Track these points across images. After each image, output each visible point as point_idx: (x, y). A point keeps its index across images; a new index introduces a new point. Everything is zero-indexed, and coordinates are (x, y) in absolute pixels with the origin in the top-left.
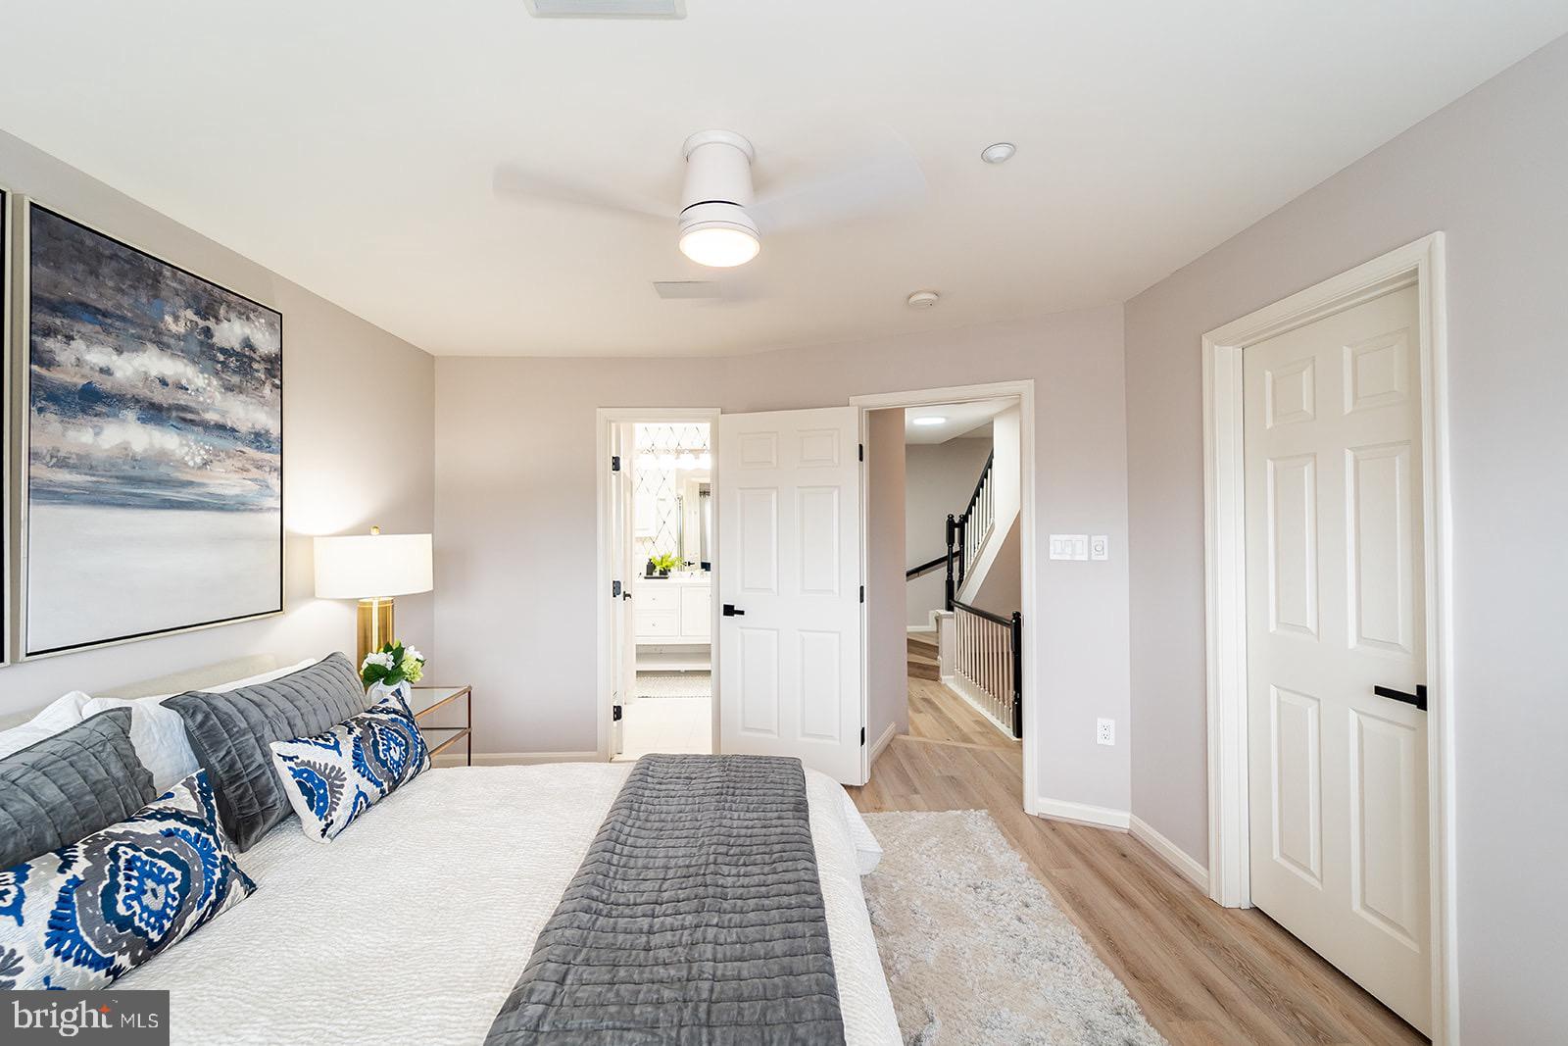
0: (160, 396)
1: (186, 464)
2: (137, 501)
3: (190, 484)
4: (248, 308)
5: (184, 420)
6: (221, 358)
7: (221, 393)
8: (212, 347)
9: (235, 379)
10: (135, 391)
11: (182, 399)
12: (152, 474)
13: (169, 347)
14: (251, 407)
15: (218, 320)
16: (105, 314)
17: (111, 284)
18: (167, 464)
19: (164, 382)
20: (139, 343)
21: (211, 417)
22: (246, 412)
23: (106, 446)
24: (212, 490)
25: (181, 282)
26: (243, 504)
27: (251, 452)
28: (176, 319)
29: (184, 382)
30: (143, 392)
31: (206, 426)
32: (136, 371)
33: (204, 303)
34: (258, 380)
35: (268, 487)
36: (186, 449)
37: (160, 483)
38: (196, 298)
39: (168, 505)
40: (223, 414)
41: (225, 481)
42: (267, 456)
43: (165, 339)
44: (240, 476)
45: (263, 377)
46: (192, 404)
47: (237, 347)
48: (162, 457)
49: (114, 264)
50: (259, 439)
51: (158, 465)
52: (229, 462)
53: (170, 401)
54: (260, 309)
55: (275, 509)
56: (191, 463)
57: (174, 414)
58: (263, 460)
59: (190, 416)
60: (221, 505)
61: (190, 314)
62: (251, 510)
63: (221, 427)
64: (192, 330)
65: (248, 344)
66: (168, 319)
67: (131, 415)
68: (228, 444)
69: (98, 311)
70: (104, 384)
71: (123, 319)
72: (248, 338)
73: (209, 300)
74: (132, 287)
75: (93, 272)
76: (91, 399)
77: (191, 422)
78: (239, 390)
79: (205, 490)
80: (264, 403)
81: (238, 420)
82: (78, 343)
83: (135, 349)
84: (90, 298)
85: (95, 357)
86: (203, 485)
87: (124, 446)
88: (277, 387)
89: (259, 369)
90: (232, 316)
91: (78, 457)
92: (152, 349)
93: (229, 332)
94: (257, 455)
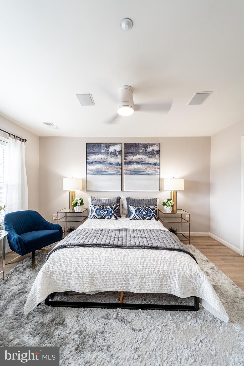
0: (139, 161)
1: (143, 169)
2: (136, 174)
3: (143, 172)
4: (153, 144)
5: (142, 163)
6: (148, 153)
7: (148, 158)
8: (147, 152)
9: (151, 156)
10: (136, 161)
11: (142, 160)
12: (138, 171)
13: (140, 154)
14: (154, 159)
15: (148, 148)
16: (132, 152)
17: (133, 148)
19: (139, 159)
20: (136, 154)
21: (147, 162)
22: (152, 160)
24: (147, 172)
25: (142, 145)
27: (153, 166)
28: (141, 150)
29: (142, 158)
30: (137, 161)
31: (146, 163)
32: (136, 158)
33: (145, 146)
34: (155, 155)
35: (157, 171)
36: (143, 167)
37: (139, 172)
38: (144, 146)
39: (140, 174)
40: (149, 161)
41: (149, 171)
42: (157, 166)
43: (140, 153)
45: (156, 154)
47: (151, 151)
48: (139, 168)
49: (133, 146)
50: (155, 164)
51: (139, 169)
52: (150, 168)
54: (155, 144)
55: (159, 175)
58: (156, 167)
60: (148, 174)
61: (143, 149)
62: (154, 175)
63: (148, 163)
64: (143, 151)
65: (153, 150)
66: (140, 150)
67: (135, 164)
68: (150, 165)
70: (132, 161)
71: (134, 152)
73: (146, 146)
74: (135, 148)
75: (131, 148)
76: (130, 163)
77: (144, 163)
78: (152, 157)
79: (146, 172)
80: (156, 158)
81: (151, 162)
82: (129, 157)
83: (136, 155)
84: (130, 151)
85: (131, 158)
86: (145, 172)
87: (134, 168)
88: (159, 155)
89: (155, 153)
90: (150, 147)
91: (129, 169)
92: (138, 155)
93: (150, 149)
94: (155, 166)
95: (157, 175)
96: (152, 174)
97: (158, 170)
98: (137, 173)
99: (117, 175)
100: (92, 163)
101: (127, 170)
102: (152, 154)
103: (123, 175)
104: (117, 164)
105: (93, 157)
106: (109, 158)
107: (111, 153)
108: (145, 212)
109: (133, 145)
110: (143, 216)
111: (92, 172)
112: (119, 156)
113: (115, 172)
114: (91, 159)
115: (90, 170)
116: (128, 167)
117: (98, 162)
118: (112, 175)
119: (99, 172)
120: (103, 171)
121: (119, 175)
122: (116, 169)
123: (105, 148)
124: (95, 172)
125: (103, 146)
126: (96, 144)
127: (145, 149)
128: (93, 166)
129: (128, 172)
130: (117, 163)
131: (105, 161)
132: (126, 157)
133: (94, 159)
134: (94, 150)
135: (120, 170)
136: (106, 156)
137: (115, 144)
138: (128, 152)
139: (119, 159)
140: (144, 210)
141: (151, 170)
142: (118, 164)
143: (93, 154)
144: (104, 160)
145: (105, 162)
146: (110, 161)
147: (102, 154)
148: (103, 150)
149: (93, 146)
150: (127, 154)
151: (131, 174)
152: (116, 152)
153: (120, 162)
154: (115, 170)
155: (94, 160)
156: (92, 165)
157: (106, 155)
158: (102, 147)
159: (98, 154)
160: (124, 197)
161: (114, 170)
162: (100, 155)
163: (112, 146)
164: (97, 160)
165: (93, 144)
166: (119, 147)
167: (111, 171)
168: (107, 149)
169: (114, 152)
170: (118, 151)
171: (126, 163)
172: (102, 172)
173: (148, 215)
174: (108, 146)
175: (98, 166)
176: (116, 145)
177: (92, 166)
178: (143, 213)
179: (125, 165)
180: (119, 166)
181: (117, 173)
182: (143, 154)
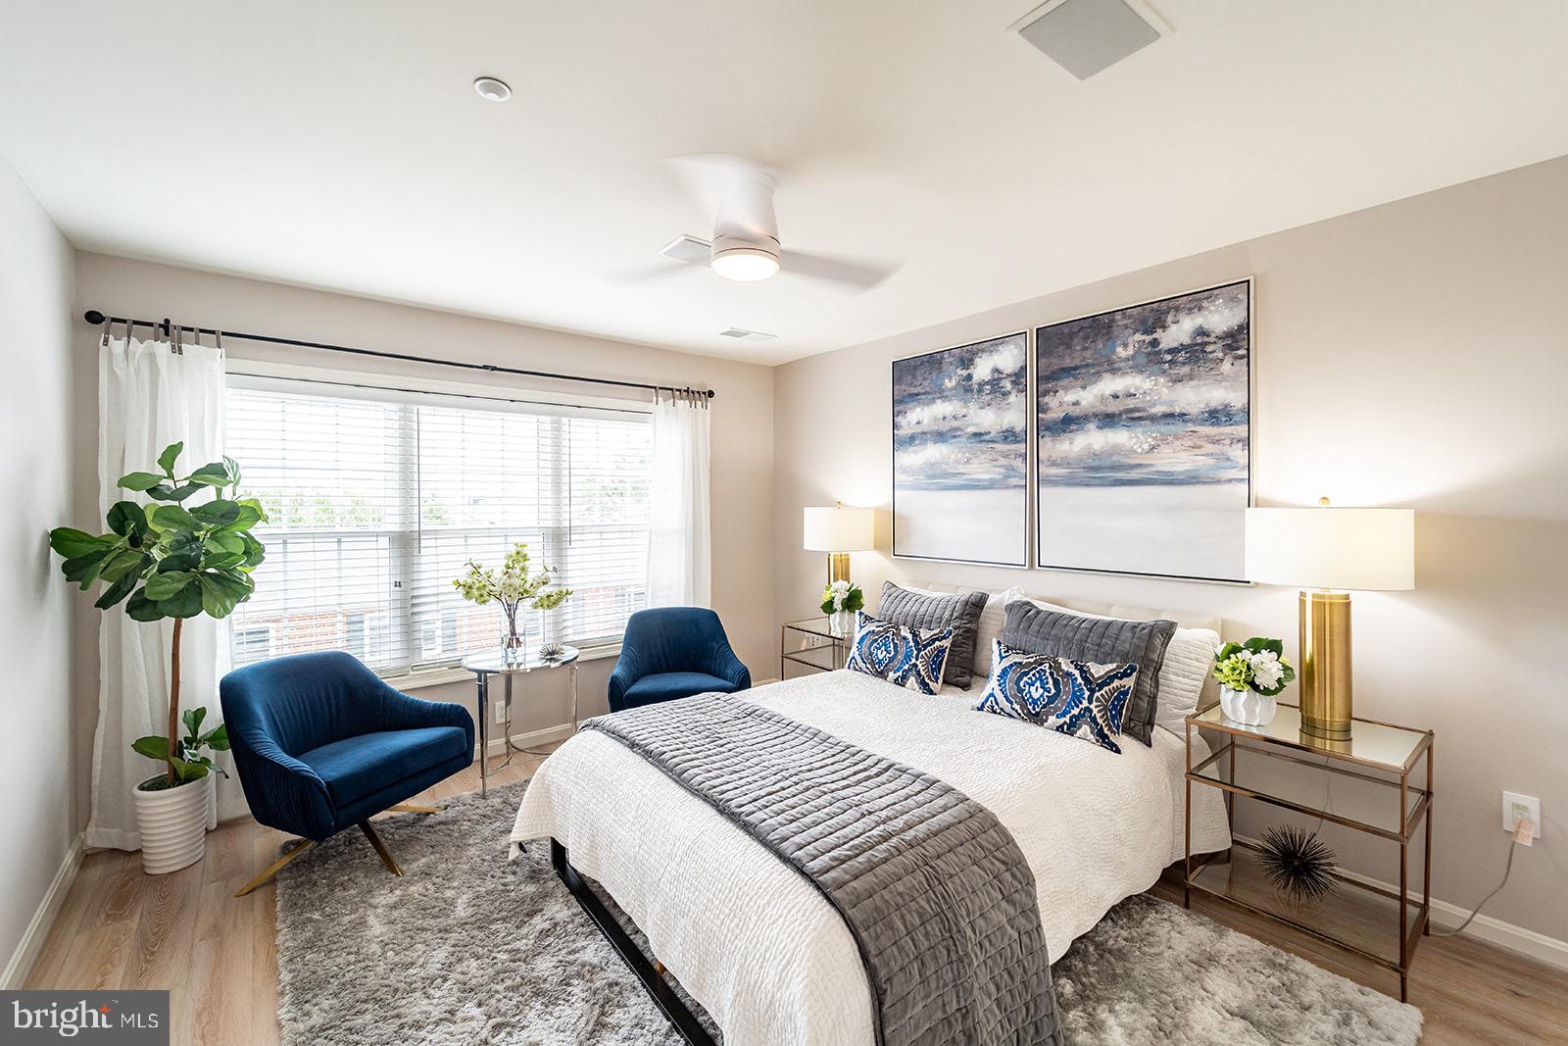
0: (1113, 407)
1: (1135, 452)
2: (1097, 481)
3: (1139, 465)
4: (1197, 300)
5: (1133, 419)
6: (1168, 357)
7: (1168, 387)
8: (1159, 353)
9: (1186, 369)
10: (1094, 410)
11: (1131, 403)
12: (1107, 462)
13: (1119, 369)
14: (1204, 389)
15: (1164, 327)
16: (1075, 368)
17: (1078, 348)
18: (1118, 454)
19: (1116, 397)
20: (1097, 376)
21: (1158, 410)
22: (1194, 396)
23: (1077, 449)
24: (1160, 470)
25: (1129, 317)
26: (1194, 478)
27: (1204, 430)
28: (1125, 346)
29: (1133, 391)
30: (1101, 408)
31: (1153, 419)
32: (1095, 396)
33: (1151, 321)
34: (1213, 360)
35: (1228, 459)
36: (1135, 440)
37: (1113, 468)
38: (1143, 322)
39: (1119, 482)
40: (1171, 403)
41: (1175, 458)
42: (1227, 430)
43: (1117, 365)
44: (1192, 453)
45: (1220, 355)
46: (1140, 405)
47: (1187, 341)
48: (1116, 450)
49: (1081, 334)
50: (1216, 416)
51: (1112, 455)
52: (1177, 443)
53: (1121, 409)
54: (1217, 291)
55: (1242, 480)
56: (1139, 450)
57: (1124, 417)
58: (1219, 434)
59: (1137, 415)
60: (1169, 480)
61: (1138, 337)
62: (1204, 483)
63: (1169, 416)
64: (1139, 348)
65: (1202, 332)
66: (1119, 350)
67: (1091, 426)
68: (1178, 428)
69: (1071, 369)
70: (1076, 412)
71: (1087, 366)
72: (1201, 327)
73: (1153, 317)
74: (1094, 341)
75: (1069, 347)
76: (1069, 423)
77: (1140, 418)
78: (1191, 377)
79: (1154, 469)
80: (1224, 380)
81: (1188, 404)
82: (1061, 393)
83: (1095, 382)
84: (1068, 362)
85: (1070, 397)
86: (1152, 465)
87: (1089, 447)
88: (1241, 357)
89: (1216, 350)
90: (1181, 316)
91: (1062, 458)
92: (1107, 376)
93: (1179, 332)
94: (1213, 431)
95: (1230, 481)
96: (1191, 479)
97: (1238, 453)
98: (1103, 472)
99: (1008, 487)
100: (912, 439)
101: (1054, 464)
102: (1195, 352)
103: (1032, 486)
104: (1006, 438)
105: (920, 416)
106: (971, 411)
107: (981, 385)
108: (1045, 690)
109: (1079, 331)
110: (1030, 707)
111: (912, 479)
112: (1012, 398)
113: (1000, 474)
114: (909, 423)
115: (905, 471)
116: (1058, 446)
117: (931, 433)
118: (984, 488)
119: (939, 479)
120: (950, 471)
121: (1015, 486)
122: (1003, 461)
123: (957, 367)
124: (922, 477)
125: (951, 359)
126: (923, 360)
127: (1148, 338)
128: (916, 452)
129: (1054, 471)
130: (1007, 431)
131: (958, 429)
132: (1047, 399)
133: (918, 423)
134: (919, 383)
135: (1018, 463)
136: (962, 403)
137: (997, 342)
138: (1053, 373)
139: (1014, 414)
140: (1040, 676)
141: (1184, 456)
142: (1009, 436)
143: (913, 404)
144: (955, 424)
145: (958, 433)
146: (976, 425)
147: (946, 397)
148: (950, 379)
149: (915, 368)
150: (1050, 378)
151: (1071, 482)
152: (1001, 379)
153: (1019, 427)
154: (998, 463)
155: (919, 429)
156: (910, 448)
157: (960, 400)
158: (944, 369)
159: (933, 401)
160: (1003, 593)
161: (994, 463)
162: (938, 401)
163: (985, 356)
164: (929, 425)
165: (913, 362)
166: (1016, 351)
167: (981, 468)
168: (965, 373)
169: (994, 380)
170: (1009, 371)
171: (1048, 429)
172: (945, 475)
173: (1056, 709)
174: (966, 357)
175: (932, 452)
176: (1000, 348)
177: (912, 455)
178: (1033, 689)
179: (1042, 437)
180: (1013, 447)
181: (1007, 477)
182: (1138, 369)
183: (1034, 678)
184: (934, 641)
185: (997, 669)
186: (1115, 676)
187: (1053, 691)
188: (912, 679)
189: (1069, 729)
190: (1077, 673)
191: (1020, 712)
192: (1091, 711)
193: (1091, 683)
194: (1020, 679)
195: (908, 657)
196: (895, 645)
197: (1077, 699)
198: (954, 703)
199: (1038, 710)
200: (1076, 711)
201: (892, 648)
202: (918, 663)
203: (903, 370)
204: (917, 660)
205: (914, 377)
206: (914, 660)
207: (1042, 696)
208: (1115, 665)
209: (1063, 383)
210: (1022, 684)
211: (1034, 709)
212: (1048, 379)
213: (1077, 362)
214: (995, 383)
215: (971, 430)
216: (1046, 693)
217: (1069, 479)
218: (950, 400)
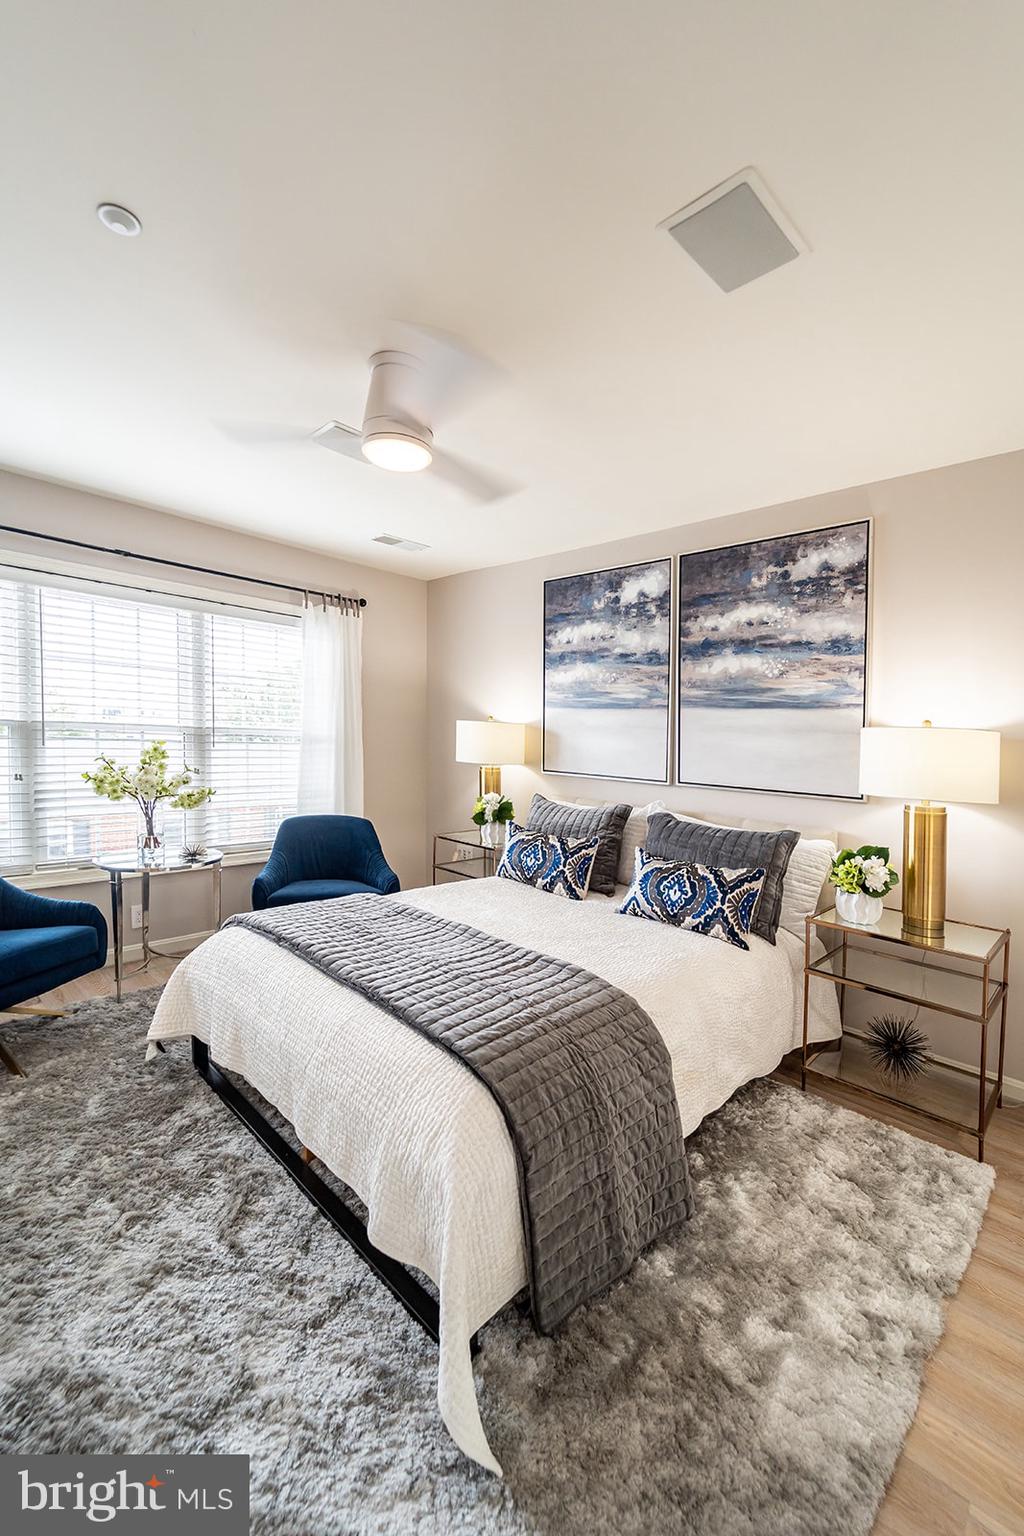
0: (748, 634)
1: (766, 676)
2: (734, 703)
3: (770, 689)
4: (823, 537)
5: (765, 645)
6: (797, 589)
7: (796, 617)
8: (789, 584)
9: (812, 601)
10: (731, 636)
11: (764, 631)
12: (741, 686)
13: (754, 598)
14: (827, 620)
15: (794, 561)
16: (714, 596)
17: (718, 576)
18: (752, 678)
19: (750, 624)
20: (735, 603)
21: (788, 638)
22: (821, 626)
23: (715, 673)
24: (788, 693)
25: (764, 549)
26: (818, 702)
27: (827, 658)
28: (760, 576)
29: (765, 619)
30: (737, 635)
31: (783, 646)
32: (732, 622)
33: (782, 555)
34: (836, 594)
35: (847, 686)
36: (767, 665)
37: (747, 691)
38: (776, 554)
39: (751, 705)
40: (799, 632)
41: (801, 684)
42: (846, 658)
43: (752, 595)
44: (815, 679)
45: (842, 589)
46: (773, 633)
47: (814, 574)
48: (750, 674)
49: (720, 563)
50: (838, 645)
51: (746, 679)
52: (804, 669)
53: (755, 636)
54: (841, 530)
55: (858, 705)
56: (770, 675)
57: (757, 643)
58: (840, 663)
59: (769, 642)
60: (796, 704)
61: (772, 569)
62: (827, 707)
63: (797, 644)
64: (772, 579)
65: (827, 567)
67: (728, 651)
68: (804, 655)
69: (711, 596)
70: (715, 637)
71: (725, 594)
72: (826, 562)
73: (785, 550)
74: (731, 571)
75: (709, 575)
76: (708, 648)
77: (771, 645)
78: (817, 608)
79: (783, 693)
80: (846, 612)
81: (815, 633)
82: (701, 618)
83: (732, 610)
84: (708, 589)
85: (710, 623)
86: (781, 689)
87: (725, 671)
88: (861, 592)
89: (838, 584)
90: (809, 551)
91: (701, 681)
92: (743, 605)
93: (807, 566)
94: (835, 659)
95: (848, 705)
96: (815, 704)
97: (855, 680)
98: (738, 695)
99: (651, 707)
100: (562, 657)
101: (693, 686)
102: (821, 586)
103: (677, 704)
104: (651, 659)
105: (571, 635)
106: (619, 633)
107: (629, 607)
108: (683, 892)
109: (718, 560)
110: (669, 909)
111: (561, 696)
112: (657, 622)
113: (644, 694)
114: (560, 642)
115: (554, 689)
116: (698, 669)
117: (580, 652)
118: (630, 707)
119: (587, 697)
120: (599, 690)
121: (658, 706)
122: (648, 682)
123: (606, 590)
124: (571, 696)
125: (600, 581)
126: (575, 580)
127: (780, 570)
128: (566, 671)
129: (694, 692)
130: (651, 653)
131: (606, 650)
132: (688, 624)
133: (568, 642)
134: (570, 603)
135: (662, 684)
136: (610, 625)
137: (644, 567)
138: (695, 599)
139: (658, 637)
140: (679, 880)
141: (810, 681)
142: (653, 657)
143: (564, 623)
144: (603, 644)
146: (623, 646)
147: (595, 618)
148: (599, 600)
149: (566, 588)
150: (692, 604)
151: (709, 703)
152: (647, 602)
153: (663, 650)
154: (643, 684)
155: (569, 648)
156: (561, 667)
157: (609, 622)
158: (593, 590)
159: (582, 621)
160: (646, 806)
161: (640, 683)
162: (588, 622)
163: (632, 580)
164: (578, 645)
165: (563, 583)
166: (661, 577)
167: (626, 689)
168: (613, 595)
169: (641, 603)
170: (654, 596)
171: (689, 652)
172: (594, 694)
173: (693, 910)
174: (615, 580)
175: (581, 671)
176: (646, 572)
177: (562, 673)
178: (672, 892)
179: (684, 660)
180: (657, 668)
181: (650, 697)
182: (771, 599)
183: (672, 882)
184: (580, 849)
185: (639, 875)
186: (746, 880)
187: (690, 894)
188: (560, 884)
189: (703, 929)
190: (711, 877)
191: (659, 913)
192: (723, 911)
193: (724, 886)
194: (660, 882)
195: (556, 864)
196: (544, 853)
197: (711, 901)
198: (598, 909)
199: (676, 911)
200: (709, 912)
201: (540, 856)
202: (565, 870)
203: (554, 590)
204: (564, 867)
205: (565, 597)
206: (561, 867)
207: (680, 898)
208: (745, 870)
209: (702, 609)
210: (662, 887)
211: (672, 910)
212: (690, 605)
213: (716, 590)
214: (641, 606)
215: (618, 651)
216: (683, 896)
217: (708, 700)
218: (598, 621)
